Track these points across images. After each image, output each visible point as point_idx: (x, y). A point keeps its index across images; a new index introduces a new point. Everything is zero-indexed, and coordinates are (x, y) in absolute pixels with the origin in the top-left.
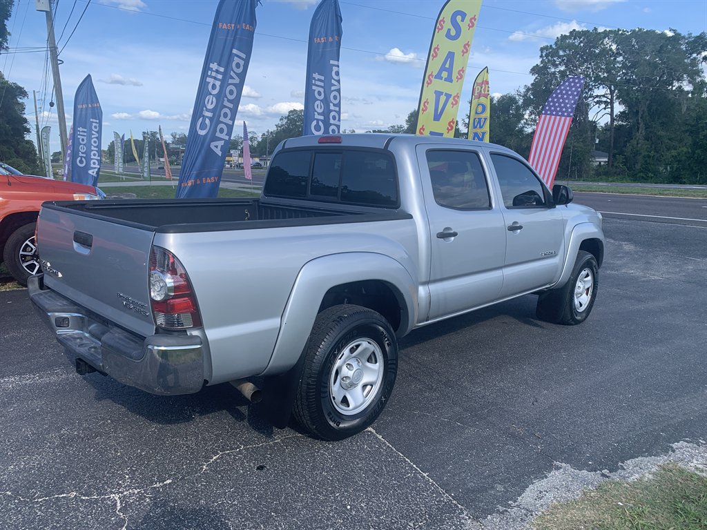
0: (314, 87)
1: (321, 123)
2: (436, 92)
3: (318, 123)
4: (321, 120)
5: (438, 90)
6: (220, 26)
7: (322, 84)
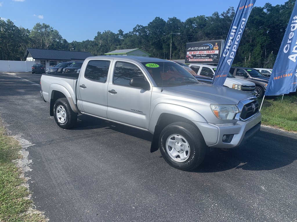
6: (240, 9)
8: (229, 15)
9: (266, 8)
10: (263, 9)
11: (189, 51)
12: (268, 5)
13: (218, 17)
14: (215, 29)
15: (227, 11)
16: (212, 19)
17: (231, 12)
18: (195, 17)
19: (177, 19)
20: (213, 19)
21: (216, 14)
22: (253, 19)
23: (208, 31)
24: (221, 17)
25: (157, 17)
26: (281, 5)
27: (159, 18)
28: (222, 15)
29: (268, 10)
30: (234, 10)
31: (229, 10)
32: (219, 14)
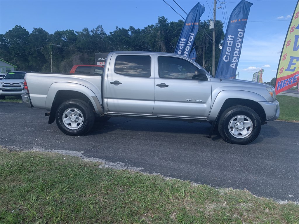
0: (228, 41)
1: (228, 56)
2: (296, 36)
3: (227, 56)
4: (228, 55)
5: (297, 35)
6: (186, 25)
7: (233, 39)
8: (99, 32)
9: (131, 30)
10: (129, 31)
11: (98, 61)
12: (132, 28)
13: (88, 33)
14: (87, 44)
15: (96, 29)
16: (82, 35)
17: (100, 29)
18: (63, 31)
19: (43, 30)
20: (84, 34)
21: (86, 30)
22: (121, 39)
23: (80, 47)
24: (91, 34)
25: (18, 26)
26: (142, 29)
27: (20, 26)
28: (92, 32)
29: (132, 32)
30: (102, 28)
31: (98, 27)
32: (89, 31)
